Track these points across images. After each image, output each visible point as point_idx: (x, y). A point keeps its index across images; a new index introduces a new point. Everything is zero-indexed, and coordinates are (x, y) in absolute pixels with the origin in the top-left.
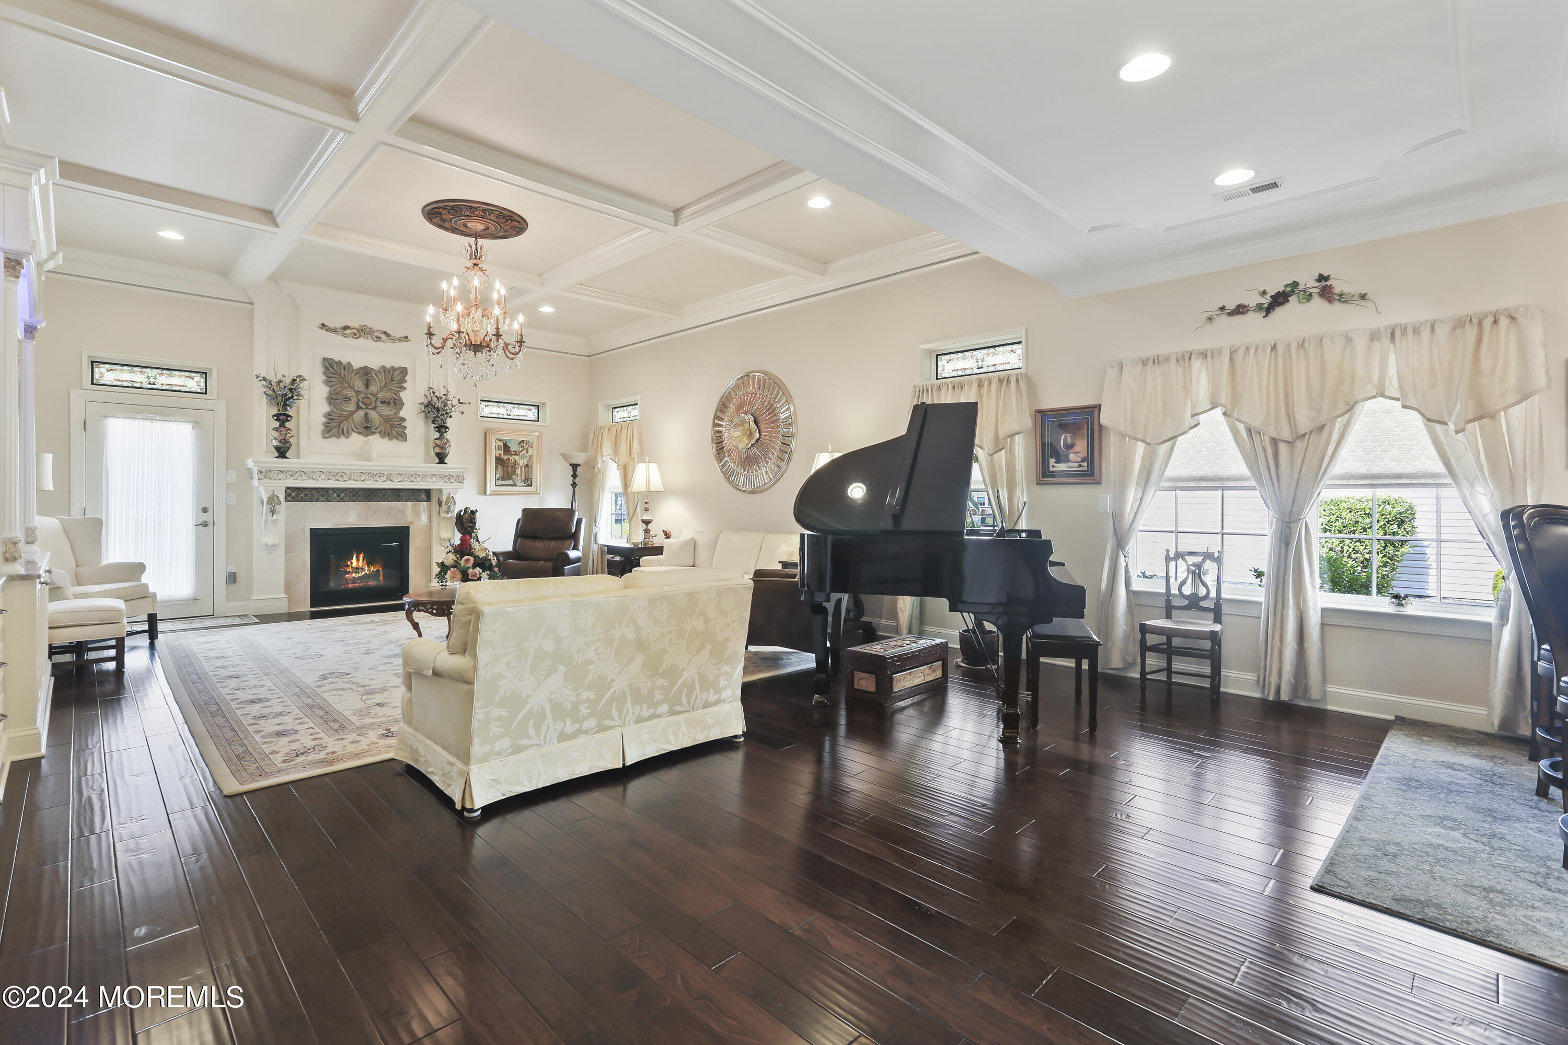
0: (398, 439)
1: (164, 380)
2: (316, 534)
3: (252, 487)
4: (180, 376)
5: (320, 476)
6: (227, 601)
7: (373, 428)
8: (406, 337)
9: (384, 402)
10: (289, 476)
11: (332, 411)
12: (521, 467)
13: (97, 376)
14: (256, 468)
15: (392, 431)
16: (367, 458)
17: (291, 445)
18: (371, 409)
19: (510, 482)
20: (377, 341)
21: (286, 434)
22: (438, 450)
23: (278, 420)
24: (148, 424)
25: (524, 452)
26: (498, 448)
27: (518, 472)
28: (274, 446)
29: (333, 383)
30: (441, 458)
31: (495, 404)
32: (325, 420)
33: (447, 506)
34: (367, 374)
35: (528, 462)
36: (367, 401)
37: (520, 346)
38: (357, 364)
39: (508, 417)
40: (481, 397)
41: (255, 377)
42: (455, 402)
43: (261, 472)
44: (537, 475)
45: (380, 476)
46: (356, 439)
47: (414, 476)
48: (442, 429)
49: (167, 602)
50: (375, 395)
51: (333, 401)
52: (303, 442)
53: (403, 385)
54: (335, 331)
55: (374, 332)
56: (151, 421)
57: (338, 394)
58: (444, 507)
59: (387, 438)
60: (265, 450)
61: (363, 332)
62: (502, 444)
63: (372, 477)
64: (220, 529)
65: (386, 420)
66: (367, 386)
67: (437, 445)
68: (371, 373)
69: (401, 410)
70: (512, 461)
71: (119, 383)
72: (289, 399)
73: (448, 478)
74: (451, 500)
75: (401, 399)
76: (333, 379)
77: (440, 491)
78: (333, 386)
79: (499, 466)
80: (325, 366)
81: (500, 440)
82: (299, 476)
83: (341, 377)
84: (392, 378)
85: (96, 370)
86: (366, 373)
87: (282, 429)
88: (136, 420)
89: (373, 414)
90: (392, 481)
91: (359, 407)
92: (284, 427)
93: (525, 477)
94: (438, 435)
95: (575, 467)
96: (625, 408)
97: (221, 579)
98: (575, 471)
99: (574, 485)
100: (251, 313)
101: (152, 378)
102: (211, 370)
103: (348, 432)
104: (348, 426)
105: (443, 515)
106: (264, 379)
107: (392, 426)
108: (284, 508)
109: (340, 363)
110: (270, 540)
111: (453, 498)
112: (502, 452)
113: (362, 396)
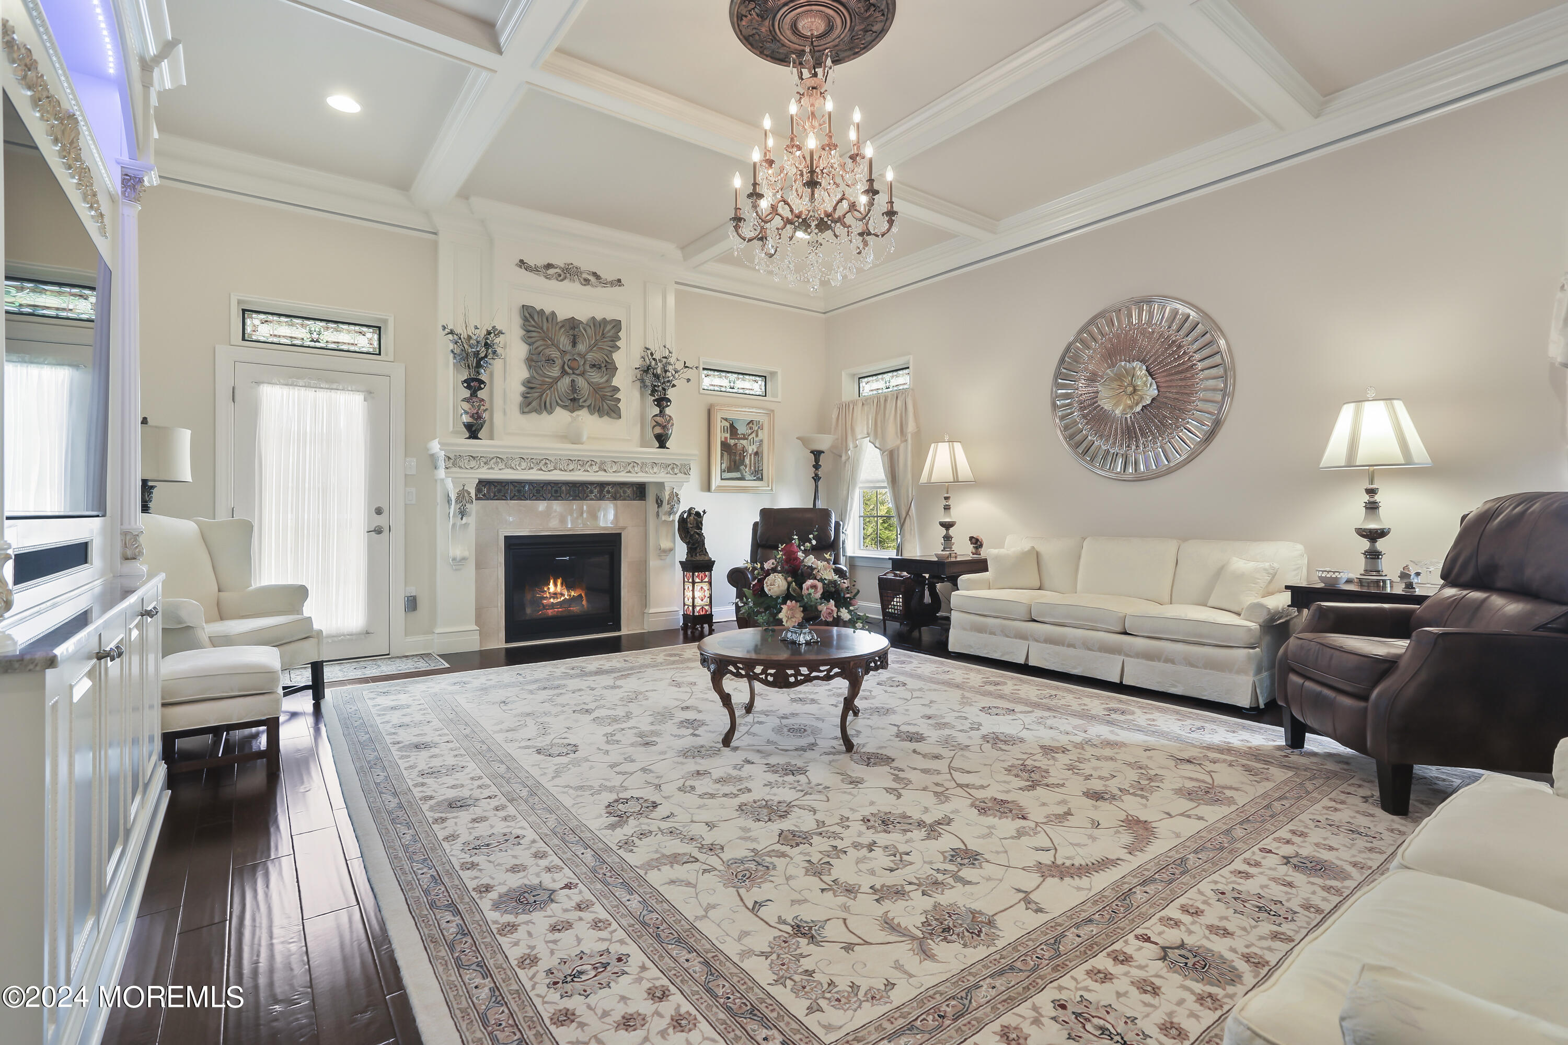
0: (610, 417)
1: (330, 336)
2: (513, 545)
3: (436, 481)
4: (349, 332)
5: (520, 464)
6: (406, 635)
7: (581, 401)
8: (619, 281)
9: (594, 366)
10: (482, 464)
11: (533, 377)
12: (751, 455)
13: (249, 329)
14: (443, 453)
15: (603, 405)
16: (575, 439)
17: (485, 422)
18: (578, 375)
19: (737, 475)
20: (585, 285)
21: (479, 407)
22: (658, 430)
23: (468, 387)
24: (310, 394)
25: (754, 435)
26: (724, 430)
27: (747, 461)
28: (463, 423)
29: (533, 340)
30: (662, 440)
31: (716, 373)
32: (523, 389)
33: (669, 506)
34: (573, 328)
35: (758, 448)
36: (574, 365)
37: (891, 222)
38: (563, 314)
39: (731, 390)
40: (704, 363)
41: (441, 328)
42: (679, 366)
43: (449, 458)
44: (769, 466)
45: (591, 465)
46: (561, 416)
47: (632, 465)
48: (662, 402)
49: (333, 636)
50: (583, 356)
51: (533, 363)
52: (498, 418)
53: (617, 343)
54: (534, 270)
55: (581, 273)
56: (314, 390)
57: (539, 354)
58: (666, 507)
59: (596, 414)
60: (451, 429)
61: (568, 272)
62: (728, 424)
63: (582, 466)
64: (398, 535)
65: (596, 389)
66: (574, 344)
67: (658, 424)
68: (578, 327)
69: (614, 376)
70: (739, 447)
71: (276, 340)
72: (483, 358)
73: (671, 467)
74: (675, 498)
75: (613, 363)
76: (534, 334)
77: (661, 485)
78: (534, 343)
79: (725, 454)
80: (525, 317)
81: (726, 420)
82: (494, 464)
83: (544, 332)
84: (603, 334)
85: (248, 322)
86: (572, 324)
87: (474, 399)
88: (296, 388)
89: (581, 382)
90: (605, 471)
91: (564, 373)
92: (477, 396)
93: (755, 467)
94: (657, 410)
95: (817, 454)
96: (880, 377)
97: (399, 604)
98: (817, 460)
99: (816, 478)
100: (435, 246)
101: (315, 333)
102: (385, 321)
103: (551, 407)
104: (551, 397)
105: (664, 518)
106: (452, 332)
107: (603, 398)
108: (475, 508)
109: (542, 312)
110: (458, 551)
111: (677, 495)
112: (728, 435)
113: (568, 357)
